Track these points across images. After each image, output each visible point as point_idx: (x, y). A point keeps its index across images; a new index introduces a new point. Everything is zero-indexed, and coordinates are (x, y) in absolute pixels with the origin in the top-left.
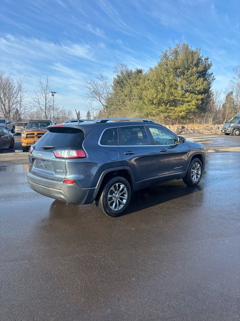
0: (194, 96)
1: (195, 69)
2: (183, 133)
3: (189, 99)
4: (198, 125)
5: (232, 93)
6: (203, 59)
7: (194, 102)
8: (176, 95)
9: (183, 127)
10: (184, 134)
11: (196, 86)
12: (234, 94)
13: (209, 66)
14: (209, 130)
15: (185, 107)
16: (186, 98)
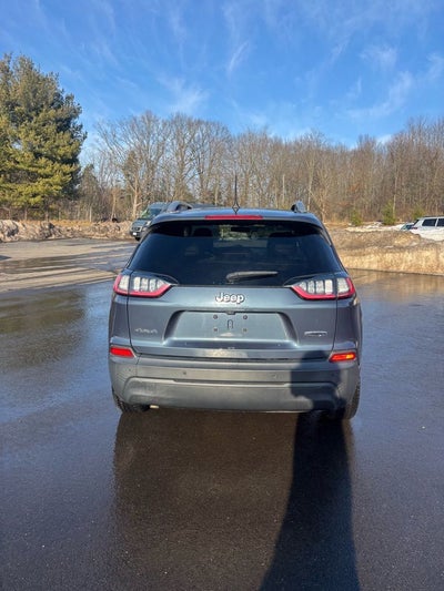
0: (57, 165)
1: (52, 112)
2: (53, 237)
3: (48, 170)
4: (68, 221)
5: (92, 166)
6: (64, 96)
7: (57, 178)
8: (19, 159)
9: (51, 226)
10: (55, 239)
11: (57, 147)
12: (97, 168)
13: (76, 113)
14: (103, 232)
15: (40, 186)
16: (40, 168)
